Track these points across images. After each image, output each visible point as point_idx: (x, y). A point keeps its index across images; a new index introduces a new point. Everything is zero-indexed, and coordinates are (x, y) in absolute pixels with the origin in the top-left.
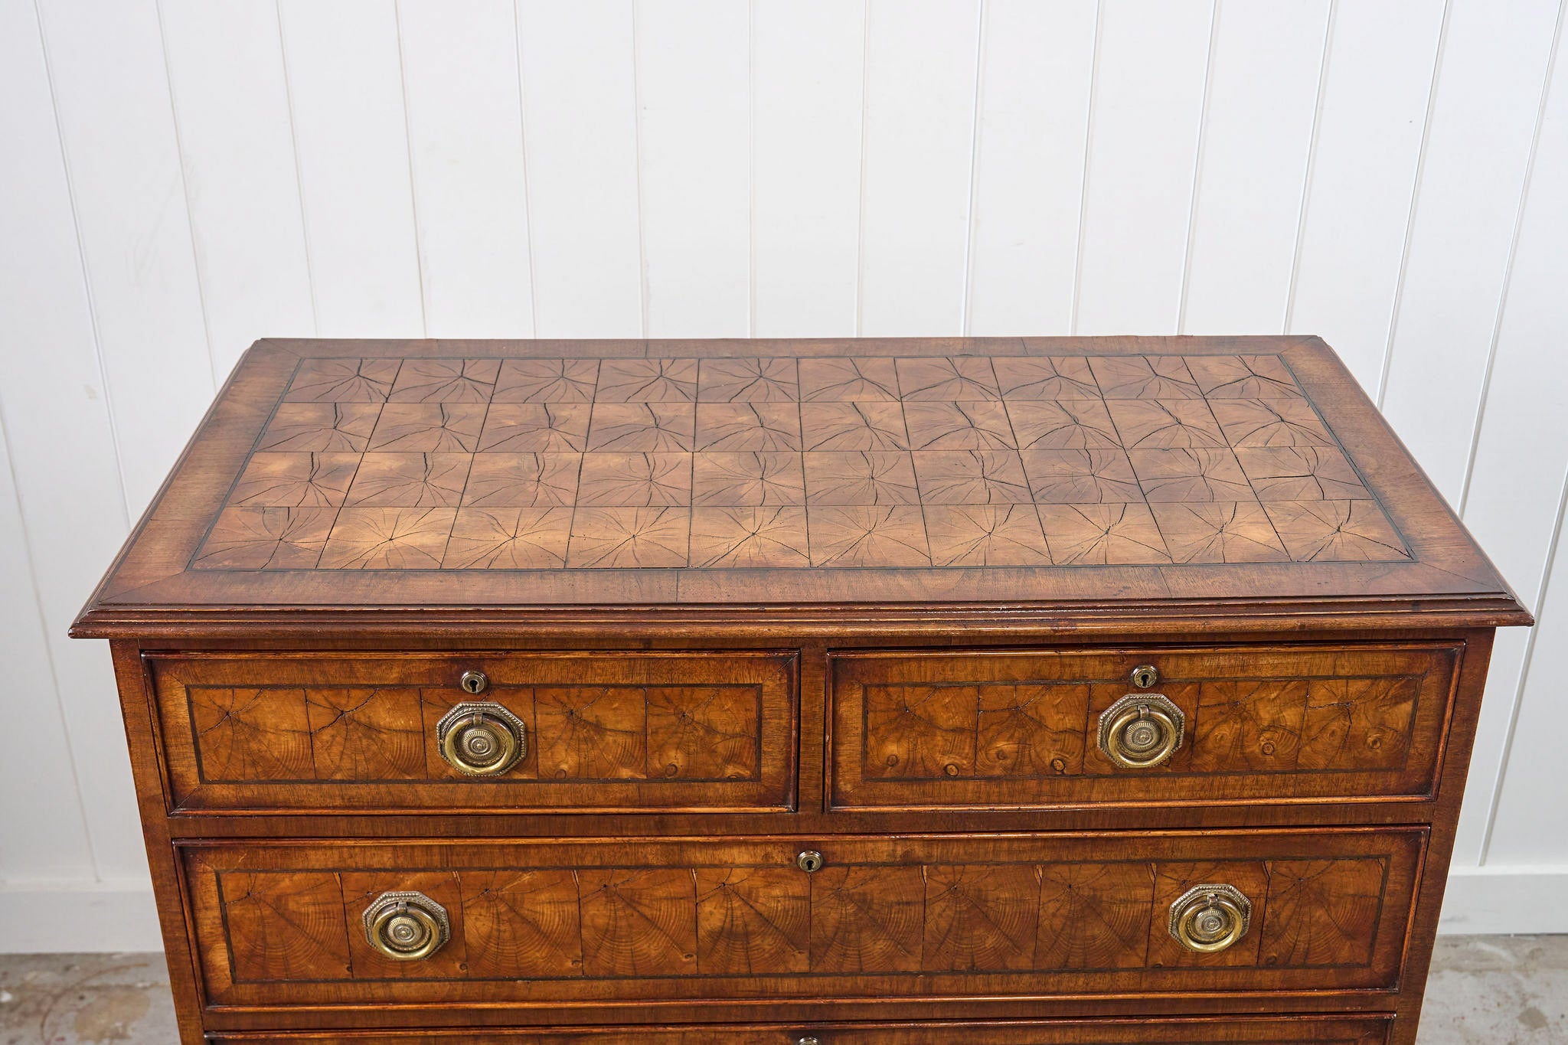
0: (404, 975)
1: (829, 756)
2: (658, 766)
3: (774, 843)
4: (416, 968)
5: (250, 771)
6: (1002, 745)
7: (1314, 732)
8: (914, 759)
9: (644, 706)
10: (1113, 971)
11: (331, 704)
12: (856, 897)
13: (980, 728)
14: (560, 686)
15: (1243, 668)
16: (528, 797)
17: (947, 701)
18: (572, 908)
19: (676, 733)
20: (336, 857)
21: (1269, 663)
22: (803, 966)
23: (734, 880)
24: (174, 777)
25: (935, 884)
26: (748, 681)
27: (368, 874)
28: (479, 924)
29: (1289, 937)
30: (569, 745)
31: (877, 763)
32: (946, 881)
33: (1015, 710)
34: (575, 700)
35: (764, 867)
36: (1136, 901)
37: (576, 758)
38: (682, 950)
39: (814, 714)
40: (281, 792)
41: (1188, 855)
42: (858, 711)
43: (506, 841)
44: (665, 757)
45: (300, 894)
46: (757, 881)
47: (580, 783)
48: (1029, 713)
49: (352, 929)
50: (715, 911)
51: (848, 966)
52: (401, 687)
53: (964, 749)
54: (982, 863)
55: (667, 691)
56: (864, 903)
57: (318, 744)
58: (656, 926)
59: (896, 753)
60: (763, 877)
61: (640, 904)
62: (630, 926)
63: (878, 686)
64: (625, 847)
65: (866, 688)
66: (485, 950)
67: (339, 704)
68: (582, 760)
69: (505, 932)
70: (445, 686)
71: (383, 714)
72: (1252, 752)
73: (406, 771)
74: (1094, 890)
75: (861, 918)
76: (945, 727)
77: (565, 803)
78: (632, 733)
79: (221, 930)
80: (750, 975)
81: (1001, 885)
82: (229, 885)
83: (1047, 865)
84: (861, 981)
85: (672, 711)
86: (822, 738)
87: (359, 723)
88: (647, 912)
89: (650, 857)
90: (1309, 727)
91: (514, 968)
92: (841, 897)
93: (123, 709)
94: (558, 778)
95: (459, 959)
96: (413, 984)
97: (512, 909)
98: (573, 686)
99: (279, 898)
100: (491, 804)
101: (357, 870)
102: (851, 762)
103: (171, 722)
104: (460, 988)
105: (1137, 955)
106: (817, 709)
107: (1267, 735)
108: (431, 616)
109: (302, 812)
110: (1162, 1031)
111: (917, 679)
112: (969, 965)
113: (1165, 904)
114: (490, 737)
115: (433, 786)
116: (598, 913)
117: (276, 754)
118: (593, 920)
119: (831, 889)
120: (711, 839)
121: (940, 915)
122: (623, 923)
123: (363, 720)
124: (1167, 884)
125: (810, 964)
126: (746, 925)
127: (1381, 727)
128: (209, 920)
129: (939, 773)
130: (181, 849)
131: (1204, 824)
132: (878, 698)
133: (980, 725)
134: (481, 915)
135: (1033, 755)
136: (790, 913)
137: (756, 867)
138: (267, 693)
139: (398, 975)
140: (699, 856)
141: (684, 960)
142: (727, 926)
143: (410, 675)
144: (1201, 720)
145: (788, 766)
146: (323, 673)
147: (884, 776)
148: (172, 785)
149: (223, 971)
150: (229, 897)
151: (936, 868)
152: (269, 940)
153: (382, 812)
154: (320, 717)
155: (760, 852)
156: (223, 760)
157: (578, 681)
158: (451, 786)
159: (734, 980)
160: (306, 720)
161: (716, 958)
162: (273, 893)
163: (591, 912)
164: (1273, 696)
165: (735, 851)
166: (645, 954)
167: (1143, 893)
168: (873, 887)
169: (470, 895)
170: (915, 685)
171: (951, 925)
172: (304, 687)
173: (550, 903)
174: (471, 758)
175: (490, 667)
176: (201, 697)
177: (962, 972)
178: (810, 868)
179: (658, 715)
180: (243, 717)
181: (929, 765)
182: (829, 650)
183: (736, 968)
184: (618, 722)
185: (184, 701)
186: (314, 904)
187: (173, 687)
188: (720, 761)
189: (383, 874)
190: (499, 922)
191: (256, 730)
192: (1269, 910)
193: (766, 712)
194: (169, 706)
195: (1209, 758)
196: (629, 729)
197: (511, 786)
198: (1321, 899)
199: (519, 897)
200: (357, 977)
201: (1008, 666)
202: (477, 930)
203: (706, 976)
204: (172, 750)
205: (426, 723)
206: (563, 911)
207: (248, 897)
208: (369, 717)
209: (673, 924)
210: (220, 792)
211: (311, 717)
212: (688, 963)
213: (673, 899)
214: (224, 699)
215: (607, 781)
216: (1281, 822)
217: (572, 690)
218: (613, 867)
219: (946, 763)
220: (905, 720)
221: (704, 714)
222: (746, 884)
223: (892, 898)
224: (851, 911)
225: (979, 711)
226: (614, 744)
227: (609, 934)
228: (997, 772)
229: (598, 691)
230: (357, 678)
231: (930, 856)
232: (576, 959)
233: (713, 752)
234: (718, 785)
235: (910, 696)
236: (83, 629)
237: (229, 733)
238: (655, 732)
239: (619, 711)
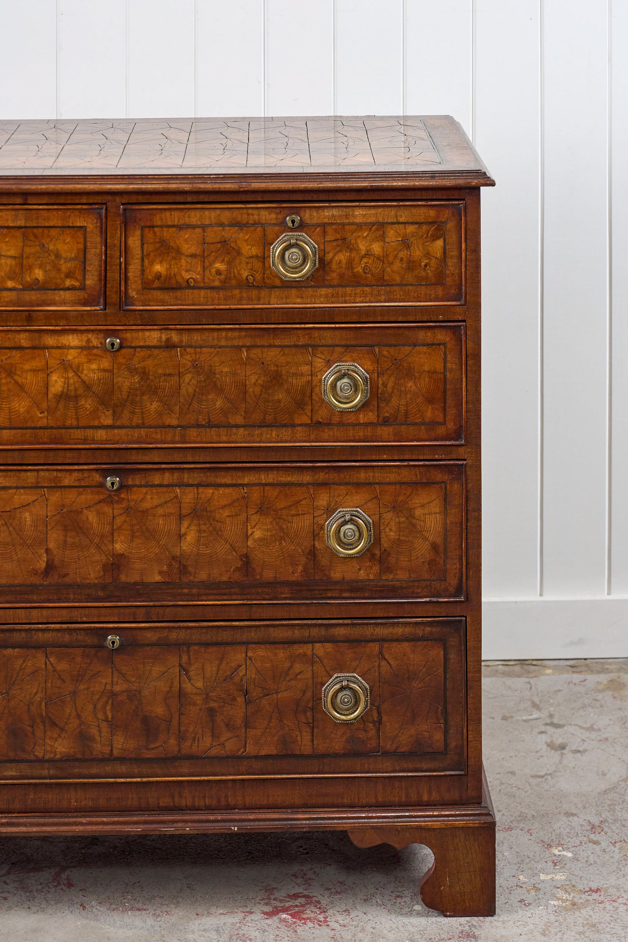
1: (123, 271)
2: (29, 279)
3: (92, 331)
6: (218, 265)
7: (391, 259)
8: (170, 274)
9: (22, 240)
10: (293, 426)
12: (139, 370)
13: (206, 255)
15: (347, 216)
17: (187, 236)
19: (39, 257)
21: (361, 214)
22: (109, 421)
23: (70, 357)
25: (185, 362)
26: (78, 225)
29: (394, 401)
31: (150, 277)
32: (191, 359)
33: (224, 242)
35: (87, 348)
36: (302, 375)
38: (38, 408)
39: (115, 245)
41: (330, 342)
42: (138, 243)
44: (33, 273)
46: (83, 359)
48: (232, 245)
50: (58, 380)
51: (135, 422)
53: (197, 268)
54: (211, 347)
55: (35, 231)
56: (144, 374)
58: (24, 391)
59: (160, 270)
60: (86, 355)
61: (15, 374)
62: (9, 390)
63: (149, 227)
64: (8, 334)
65: (142, 228)
72: (358, 272)
74: (277, 366)
75: (143, 386)
76: (186, 254)
78: (14, 257)
80: (78, 428)
81: (223, 362)
83: (249, 348)
84: (143, 432)
85: (37, 243)
86: (118, 261)
88: (19, 380)
89: (22, 341)
90: (387, 255)
92: (132, 371)
102: (135, 277)
105: (307, 415)
106: (116, 242)
107: (365, 260)
110: (326, 473)
111: (170, 223)
112: (207, 420)
113: (319, 377)
119: (125, 364)
120: (57, 328)
121: (188, 384)
124: (319, 362)
125: (113, 419)
126: (76, 390)
127: (428, 255)
129: (184, 284)
131: (336, 320)
132: (149, 235)
133: (206, 252)
135: (236, 272)
136: (102, 381)
137: (82, 348)
140: (50, 341)
141: (40, 416)
142: (65, 390)
144: (327, 249)
145: (100, 280)
147: (154, 286)
151: (185, 350)
155: (84, 337)
159: (69, 430)
161: (58, 414)
164: (365, 234)
165: (70, 337)
166: (17, 411)
167: (305, 369)
168: (149, 363)
170: (169, 226)
171: (195, 391)
177: (203, 426)
178: (113, 348)
179: (30, 246)
181: (179, 278)
182: (123, 204)
183: (70, 422)
184: (8, 250)
188: (63, 276)
192: (380, 382)
193: (88, 244)
195: (334, 275)
196: (14, 255)
198: (409, 374)
201: (219, 215)
203: (52, 428)
209: (34, 389)
212: (41, 418)
213: (35, 371)
216: (379, 319)
219: (188, 277)
221: (55, 245)
222: (76, 360)
223: (160, 371)
224: (137, 380)
225: (205, 243)
226: (5, 265)
228: (217, 283)
231: (181, 341)
233: (59, 270)
234: (61, 292)
235: (166, 234)
238: (28, 257)
239: (8, 244)
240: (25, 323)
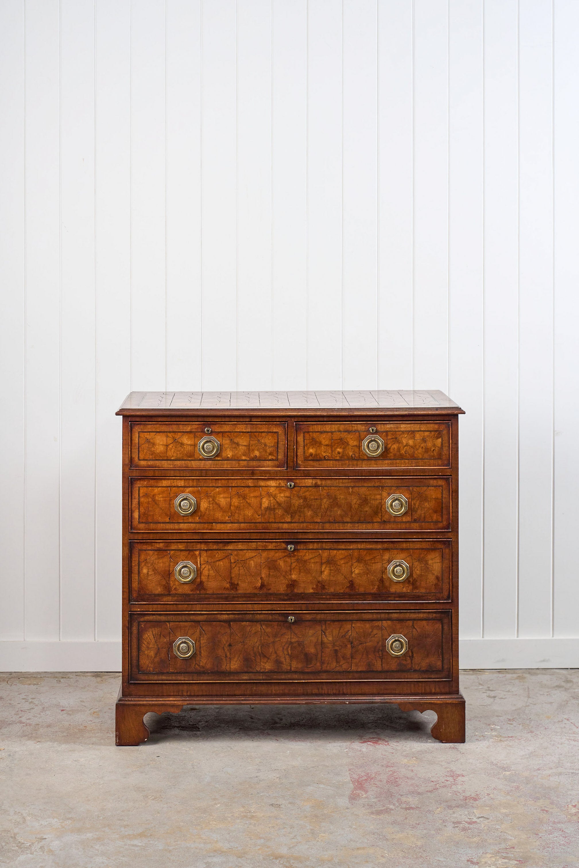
1: (295, 452)
2: (252, 456)
3: (281, 479)
4: (187, 519)
5: (151, 457)
6: (338, 450)
7: (417, 447)
8: (317, 454)
9: (249, 438)
10: (373, 523)
11: (173, 437)
12: (303, 497)
14: (229, 432)
15: (397, 428)
16: (219, 465)
17: (324, 436)
18: (229, 500)
19: (257, 446)
20: (170, 482)
21: (404, 427)
22: (289, 520)
23: (271, 491)
24: (132, 458)
25: (324, 493)
26: (275, 431)
27: (177, 488)
28: (204, 504)
29: (419, 512)
30: (230, 449)
31: (307, 455)
32: (326, 492)
33: (341, 439)
34: (232, 436)
35: (279, 487)
36: (377, 499)
38: (257, 514)
39: (291, 440)
40: (158, 463)
41: (390, 485)
42: (302, 439)
43: (213, 478)
44: (254, 453)
45: (159, 494)
46: (277, 492)
47: (232, 460)
48: (345, 440)
49: (172, 505)
50: (266, 501)
51: (301, 520)
52: (190, 432)
53: (329, 451)
54: (336, 487)
55: (255, 433)
56: (305, 499)
57: (168, 449)
58: (251, 506)
59: (312, 452)
60: (279, 490)
61: (246, 498)
62: (244, 506)
63: (307, 432)
64: (243, 480)
65: (304, 433)
67: (175, 437)
68: (233, 454)
69: (211, 507)
70: (202, 432)
71: (185, 440)
72: (402, 453)
73: (190, 457)
74: (366, 495)
75: (304, 504)
76: (324, 444)
77: (228, 467)
79: (138, 505)
80: (275, 523)
81: (341, 494)
82: (141, 491)
83: (352, 487)
84: (305, 525)
85: (256, 439)
86: (293, 447)
87: (179, 443)
88: (249, 501)
89: (250, 484)
90: (416, 446)
91: (213, 519)
92: (299, 497)
93: (123, 438)
94: (228, 459)
95: (198, 516)
96: (186, 524)
97: (213, 500)
98: (232, 432)
99: (154, 496)
100: (210, 467)
101: (174, 487)
102: (301, 455)
103: (133, 442)
104: (198, 526)
105: (379, 517)
107: (406, 448)
109: (163, 469)
110: (388, 544)
111: (316, 431)
112: (333, 520)
113: (385, 500)
114: (212, 446)
115: (196, 461)
116: (235, 501)
117: (158, 452)
119: (296, 494)
120: (265, 478)
121: (325, 503)
122: (242, 505)
123: (180, 442)
124: (385, 494)
125: (291, 519)
126: (274, 506)
127: (434, 445)
128: (135, 502)
129: (323, 458)
130: (131, 479)
131: (392, 475)
132: (307, 435)
133: (333, 444)
134: (205, 502)
135: (347, 453)
136: (286, 502)
137: (277, 487)
138: (158, 434)
139: (182, 521)
140: (262, 483)
142: (269, 506)
143: (192, 429)
144: (388, 443)
145: (285, 456)
146: (172, 428)
147: (309, 459)
148: (131, 460)
149: (136, 519)
150: (141, 495)
151: (323, 488)
152: (150, 509)
153: (183, 469)
154: (170, 441)
155: (278, 482)
156: (145, 453)
157: (234, 431)
158: (201, 461)
159: (271, 524)
160: (166, 442)
161: (266, 517)
162: (152, 494)
164: (406, 436)
165: (271, 482)
166: (247, 515)
167: (378, 497)
168: (307, 494)
169: (203, 495)
170: (316, 432)
171: (328, 506)
172: (167, 432)
173: (223, 498)
174: (207, 452)
175: (212, 426)
176: (142, 435)
177: (332, 522)
178: (291, 487)
179: (253, 441)
180: (151, 441)
181: (321, 456)
182: (295, 422)
183: (271, 520)
184: (243, 442)
185: (137, 436)
186: (162, 498)
187: (135, 432)
188: (268, 454)
189: (181, 488)
190: (209, 504)
191: (154, 444)
192: (413, 503)
193: (279, 440)
194: (134, 438)
195: (391, 454)
196: (245, 445)
197: (215, 462)
198: (426, 499)
199: (215, 496)
200: (172, 521)
201: (339, 427)
202: (204, 506)
203: (263, 523)
204: (133, 450)
205: (195, 442)
206: (227, 501)
207: (146, 495)
208: (182, 441)
209: (255, 505)
210: (143, 463)
211: (168, 441)
212: (258, 518)
213: (255, 497)
214: (147, 436)
215: (239, 460)
216: (412, 474)
218: (240, 487)
219: (325, 455)
220: (315, 443)
221: (264, 440)
222: (274, 493)
223: (312, 497)
224: (302, 502)
225: (332, 440)
226: (242, 449)
227: (237, 508)
228: (338, 458)
229: (238, 433)
230: (180, 429)
231: (322, 484)
232: (229, 516)
233: (266, 452)
234: (267, 461)
235: (315, 435)
236: (117, 414)
237: (147, 445)
238: (252, 446)
239: (243, 440)
240: (251, 476)
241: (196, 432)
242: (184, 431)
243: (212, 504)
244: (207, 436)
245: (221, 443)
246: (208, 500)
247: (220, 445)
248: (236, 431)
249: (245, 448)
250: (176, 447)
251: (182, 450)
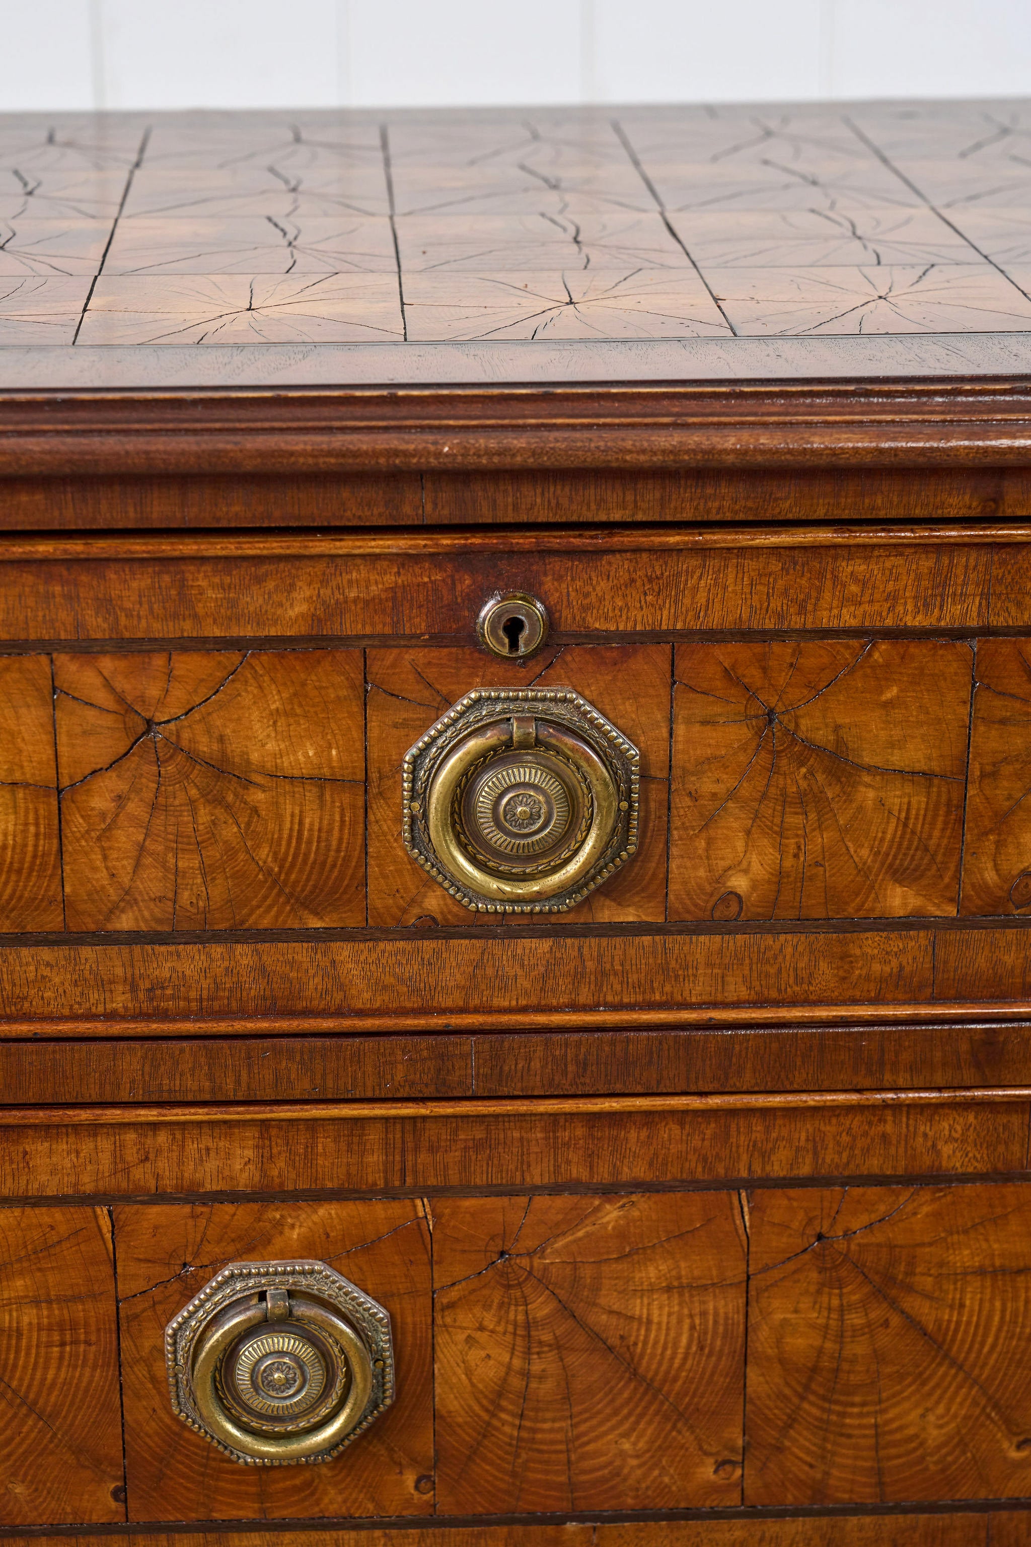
0: (263, 1511)
2: (990, 876)
4: (297, 1489)
9: (965, 694)
11: (120, 699)
14: (745, 635)
16: (632, 978)
20: (106, 1159)
27: (187, 1209)
28: (475, 1356)
30: (756, 816)
34: (782, 679)
37: (772, 855)
38: (1009, 1425)
43: (568, 1106)
44: (1011, 849)
47: (774, 931)
49: (136, 1375)
52: (314, 646)
57: (77, 823)
58: (946, 1356)
61: (910, 1289)
62: (879, 1357)
64: (882, 1120)
66: (486, 1431)
67: (142, 699)
68: (789, 863)
69: (542, 1378)
70: (437, 640)
71: (260, 730)
73: (310, 904)
77: (731, 997)
78: (926, 778)
87: (192, 758)
88: (927, 1315)
89: (946, 1150)
91: (559, 1489)
94: (719, 918)
95: (414, 1462)
97: (566, 1310)
98: (779, 635)
100: (534, 1001)
101: (159, 1197)
108: (418, 410)
109: (23, 1028)
114: (553, 787)
115: (382, 945)
116: (795, 1319)
118: (779, 1342)
122: (859, 1348)
123: (205, 746)
134: (481, 1328)
139: (248, 1512)
141: (1014, 1454)
143: (340, 609)
146: (106, 604)
153: (240, 1026)
154: (88, 740)
157: (796, 622)
158: (428, 945)
160: (50, 752)
163: (778, 1316)
166: (910, 1439)
169: (459, 1271)
172: (50, 650)
173: (669, 1289)
174: (497, 854)
175: (559, 578)
179: (1003, 722)
186: (36, 1302)
189: (229, 1208)
190: (528, 1352)
196: (922, 766)
199: (587, 1273)
200: (139, 1517)
202: (469, 1373)
205: (374, 754)
206: (704, 1314)
208: (221, 739)
209: (994, 1346)
211: (63, 739)
213: (1000, 1275)
215: (849, 928)
217: (776, 647)
218: (846, 1183)
226: (879, 811)
229: (845, 650)
230: (195, 616)
232: (726, 1455)
238: (991, 775)
239: (897, 714)
240: (969, 1076)
241: (384, 642)
242: (248, 631)
243: (558, 1346)
244: (505, 683)
245: (658, 757)
246: (517, 1314)
247: (645, 777)
248: (826, 620)
249: (919, 801)
250: (154, 807)
251: (230, 832)
